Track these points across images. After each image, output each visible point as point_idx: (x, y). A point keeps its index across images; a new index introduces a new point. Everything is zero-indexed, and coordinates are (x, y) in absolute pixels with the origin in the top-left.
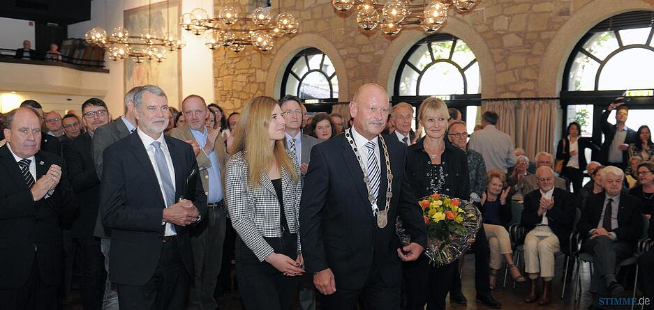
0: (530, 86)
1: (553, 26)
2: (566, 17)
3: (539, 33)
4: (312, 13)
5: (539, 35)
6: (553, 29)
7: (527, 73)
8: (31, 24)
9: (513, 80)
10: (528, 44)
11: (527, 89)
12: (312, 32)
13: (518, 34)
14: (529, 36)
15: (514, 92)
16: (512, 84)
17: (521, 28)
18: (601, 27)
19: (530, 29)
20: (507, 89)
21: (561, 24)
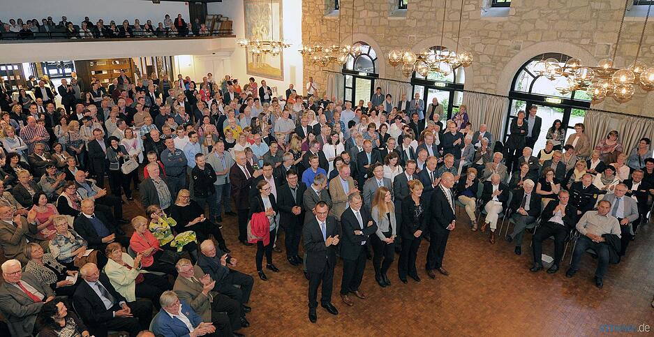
0: (492, 86)
1: (509, 55)
2: (518, 51)
3: (501, 57)
4: (365, 22)
5: (501, 59)
6: (509, 57)
7: (492, 79)
8: (186, 4)
9: (483, 82)
10: (494, 62)
11: (491, 89)
12: (364, 33)
13: (489, 56)
14: (495, 58)
15: (483, 89)
16: (483, 84)
17: (491, 52)
18: (538, 58)
19: (496, 54)
20: (479, 86)
21: (515, 54)
